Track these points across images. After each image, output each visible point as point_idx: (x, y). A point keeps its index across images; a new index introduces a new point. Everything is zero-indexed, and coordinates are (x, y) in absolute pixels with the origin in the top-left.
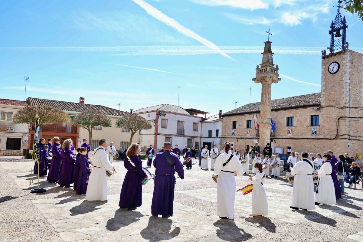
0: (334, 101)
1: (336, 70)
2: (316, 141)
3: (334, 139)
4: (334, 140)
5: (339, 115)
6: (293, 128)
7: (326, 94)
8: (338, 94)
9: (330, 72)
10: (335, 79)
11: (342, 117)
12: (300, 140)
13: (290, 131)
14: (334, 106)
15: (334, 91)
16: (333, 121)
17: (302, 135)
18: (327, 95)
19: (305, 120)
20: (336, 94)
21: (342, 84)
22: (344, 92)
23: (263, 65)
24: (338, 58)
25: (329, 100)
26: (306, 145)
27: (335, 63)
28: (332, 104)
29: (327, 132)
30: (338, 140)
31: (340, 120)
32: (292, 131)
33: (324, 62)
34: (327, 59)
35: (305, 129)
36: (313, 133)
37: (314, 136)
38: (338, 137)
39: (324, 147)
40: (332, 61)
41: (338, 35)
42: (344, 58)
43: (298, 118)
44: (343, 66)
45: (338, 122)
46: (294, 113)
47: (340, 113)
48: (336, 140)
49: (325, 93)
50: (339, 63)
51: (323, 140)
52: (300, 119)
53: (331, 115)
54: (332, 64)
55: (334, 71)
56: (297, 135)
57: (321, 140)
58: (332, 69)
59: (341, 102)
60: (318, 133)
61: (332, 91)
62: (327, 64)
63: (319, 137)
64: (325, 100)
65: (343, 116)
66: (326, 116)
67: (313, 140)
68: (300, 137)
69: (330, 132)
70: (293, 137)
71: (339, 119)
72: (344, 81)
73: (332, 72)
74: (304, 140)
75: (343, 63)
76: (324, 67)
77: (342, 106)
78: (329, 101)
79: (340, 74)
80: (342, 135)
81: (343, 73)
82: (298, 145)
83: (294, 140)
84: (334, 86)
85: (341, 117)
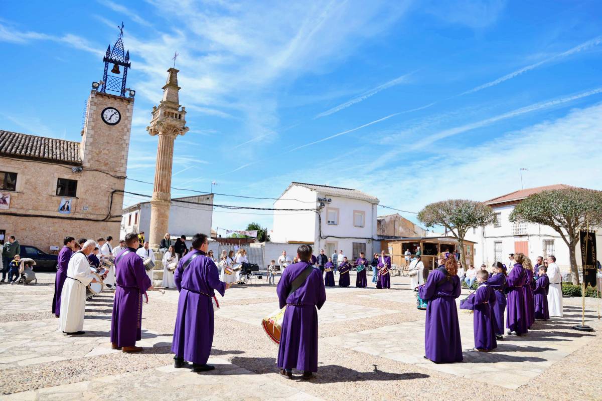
0: (106, 164)
1: (115, 121)
2: (69, 221)
3: (103, 221)
4: (102, 223)
5: (113, 187)
6: (13, 194)
7: (94, 150)
8: (114, 156)
9: (106, 120)
10: (111, 132)
11: (119, 191)
12: (31, 218)
13: (8, 200)
14: (107, 172)
15: (108, 150)
16: (102, 193)
17: (36, 209)
18: (96, 152)
19: (47, 184)
20: (110, 155)
21: (122, 144)
22: (123, 156)
23: (169, 105)
24: (118, 105)
25: (97, 161)
26: (45, 228)
27: (114, 111)
28: (103, 168)
29: (89, 209)
30: (109, 223)
31: (114, 195)
32: (11, 199)
33: (96, 100)
34: (101, 99)
35: (44, 199)
36: (62, 209)
37: (64, 214)
38: (110, 218)
39: (82, 232)
40: (109, 105)
41: (116, 71)
42: (128, 109)
43: (28, 177)
44: (125, 119)
45: (112, 196)
46: (20, 167)
47: (115, 184)
48: (105, 223)
49: (92, 148)
50: (121, 113)
51: (82, 221)
52: (33, 180)
53: (99, 185)
54: (110, 110)
55: (112, 122)
56: (22, 208)
57: (78, 221)
58: (109, 117)
59: (118, 169)
60: (72, 209)
61: (104, 149)
62: (100, 106)
63: (74, 216)
64: (92, 159)
65: (119, 189)
66: (91, 184)
67: (60, 220)
68: (31, 212)
69: (96, 209)
70: (13, 211)
71: (113, 193)
72: (125, 140)
73: (109, 122)
74: (40, 219)
75: (127, 115)
76: (94, 108)
77: (119, 175)
78: (98, 163)
79: (120, 129)
80: (117, 216)
81: (126, 130)
82: (23, 227)
83: (14, 217)
84: (108, 143)
85: (116, 191)
